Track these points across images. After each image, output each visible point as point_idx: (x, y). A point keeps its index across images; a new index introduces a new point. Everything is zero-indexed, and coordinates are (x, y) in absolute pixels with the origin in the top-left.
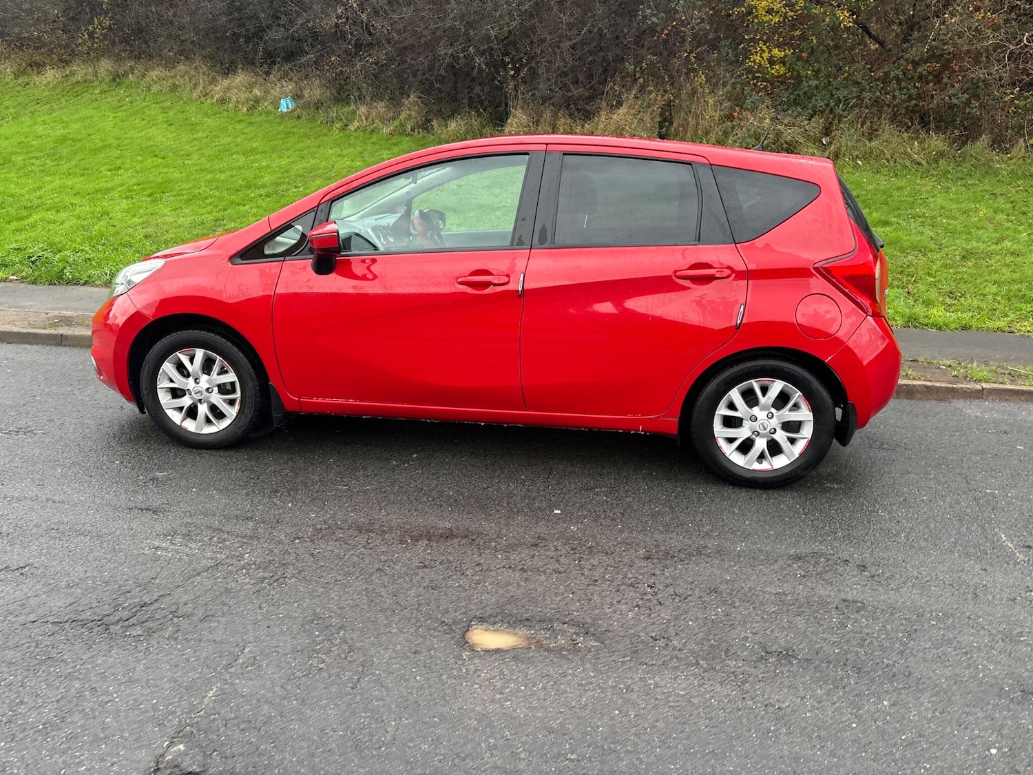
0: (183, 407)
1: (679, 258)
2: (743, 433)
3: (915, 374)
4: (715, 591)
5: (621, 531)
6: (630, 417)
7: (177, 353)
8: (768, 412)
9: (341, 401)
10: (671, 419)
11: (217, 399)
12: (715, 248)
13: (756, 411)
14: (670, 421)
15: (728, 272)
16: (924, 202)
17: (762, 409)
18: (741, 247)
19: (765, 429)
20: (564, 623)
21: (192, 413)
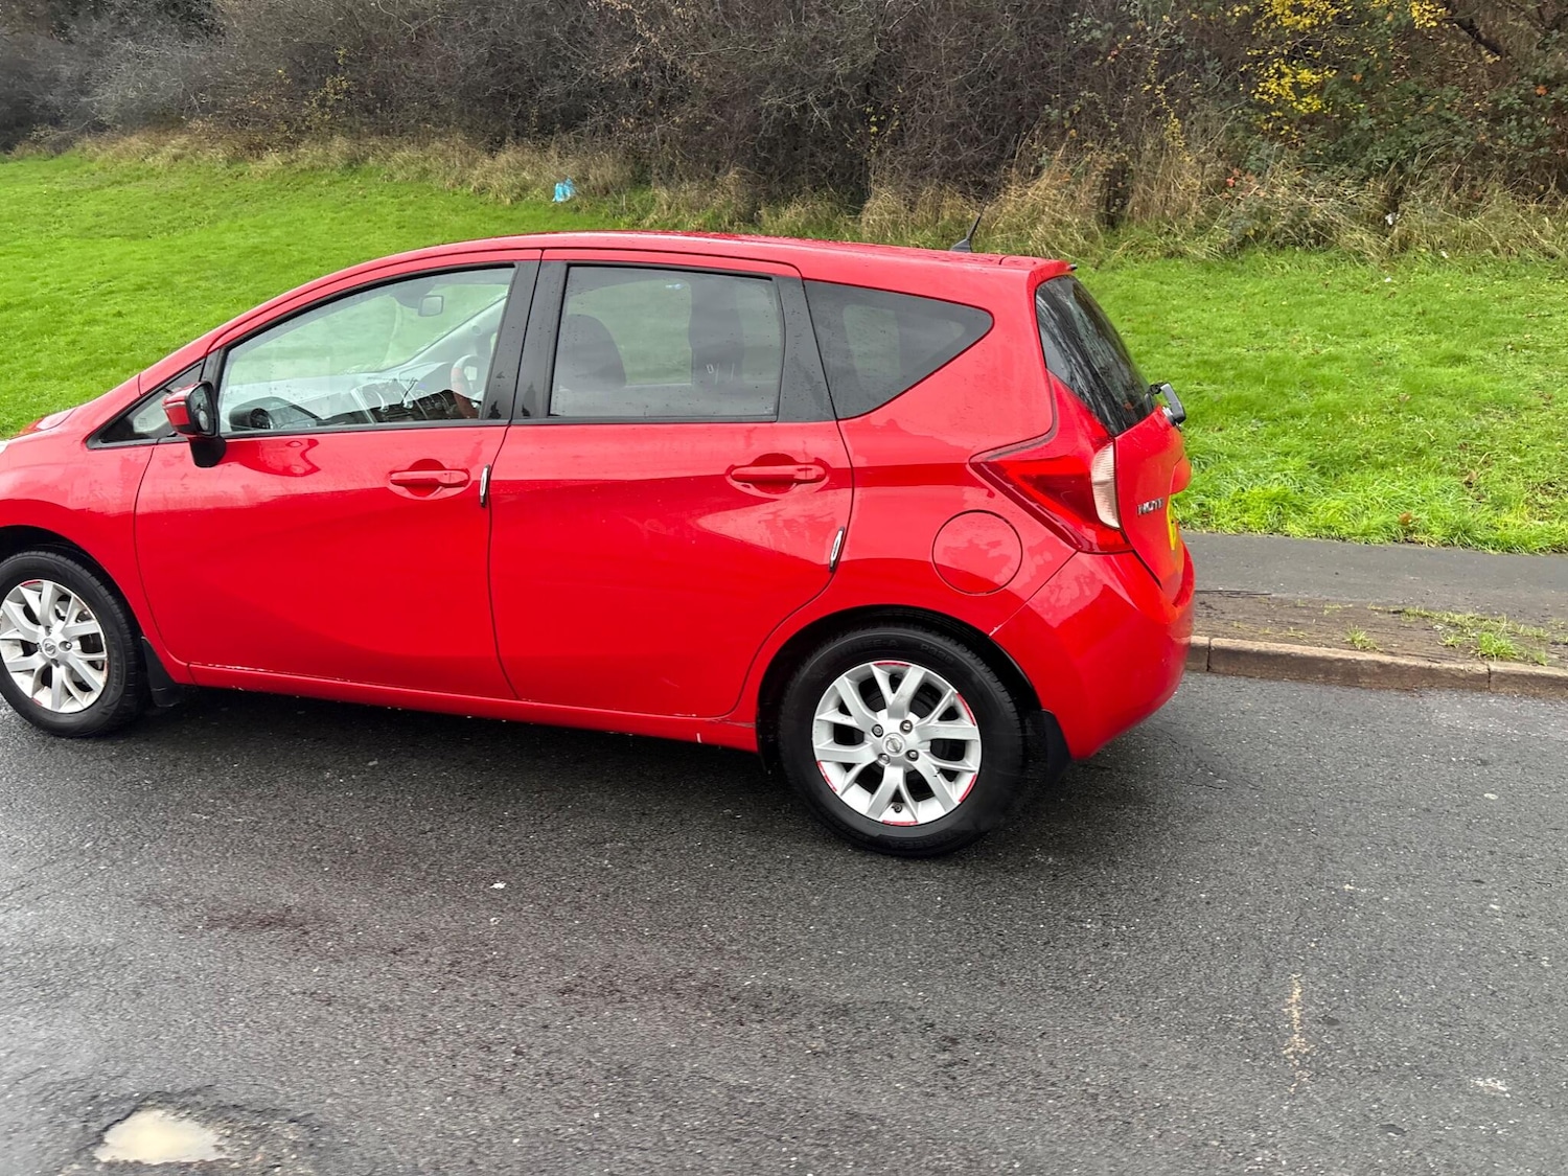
0: (33, 670)
1: (740, 444)
2: (863, 755)
3: (1371, 641)
4: (623, 1071)
5: (572, 932)
6: (678, 716)
7: (19, 586)
8: (901, 721)
9: (246, 670)
10: (744, 725)
11: (77, 657)
12: (802, 428)
13: (882, 717)
14: (743, 729)
15: (821, 471)
16: (1544, 321)
17: (891, 715)
18: (846, 426)
19: (898, 752)
20: (291, 1121)
21: (45, 678)
